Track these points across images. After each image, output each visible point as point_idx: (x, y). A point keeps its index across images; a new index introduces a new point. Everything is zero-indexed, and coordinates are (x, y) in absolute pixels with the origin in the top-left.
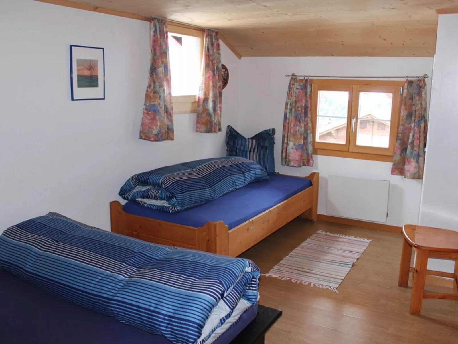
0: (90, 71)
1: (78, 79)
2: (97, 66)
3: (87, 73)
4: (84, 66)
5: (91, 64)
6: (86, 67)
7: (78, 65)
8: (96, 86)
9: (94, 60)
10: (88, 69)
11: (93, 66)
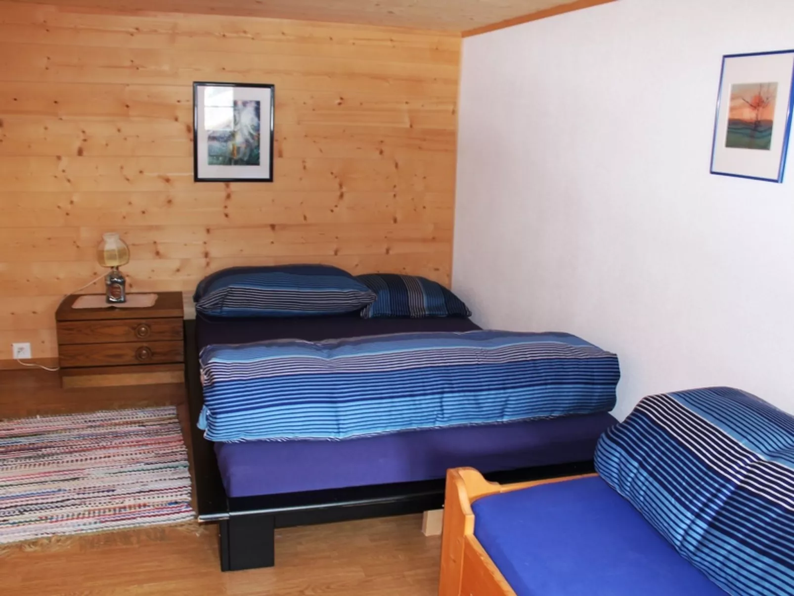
0: (756, 111)
1: (729, 128)
2: (774, 97)
3: (748, 115)
4: (744, 100)
5: (760, 93)
6: (747, 102)
7: (733, 98)
8: (766, 146)
9: (769, 85)
10: (751, 106)
11: (765, 100)
